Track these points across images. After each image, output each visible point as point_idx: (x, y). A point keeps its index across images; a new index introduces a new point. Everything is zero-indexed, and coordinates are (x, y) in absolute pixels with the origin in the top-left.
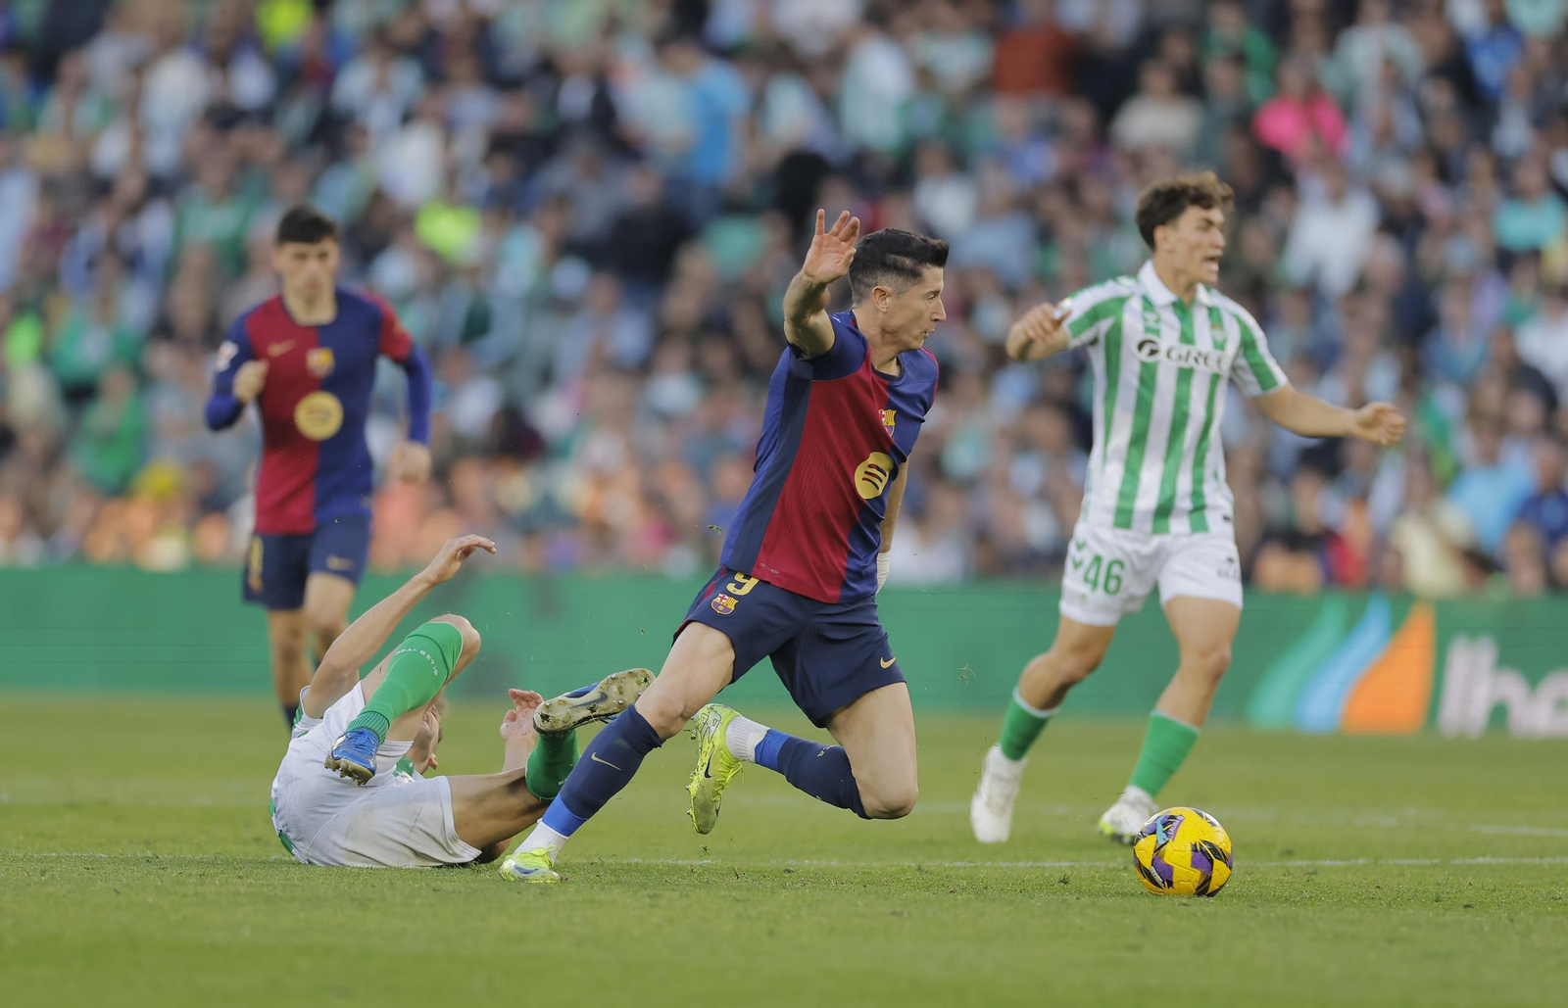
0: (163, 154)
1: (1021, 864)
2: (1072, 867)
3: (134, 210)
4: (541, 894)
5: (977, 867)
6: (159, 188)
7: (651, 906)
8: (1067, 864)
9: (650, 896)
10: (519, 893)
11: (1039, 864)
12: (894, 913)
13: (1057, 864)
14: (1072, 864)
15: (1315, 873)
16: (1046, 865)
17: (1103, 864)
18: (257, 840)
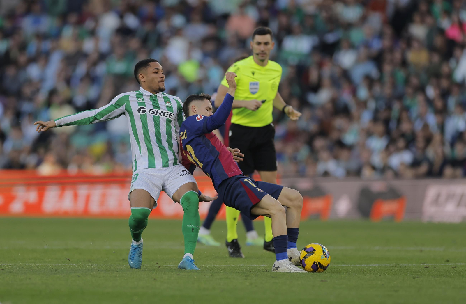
0: (104, 46)
1: (363, 265)
2: (379, 266)
3: (95, 64)
4: (211, 276)
5: (349, 266)
6: (103, 57)
7: (246, 279)
8: (377, 265)
9: (245, 276)
10: (204, 275)
11: (369, 265)
12: (322, 281)
13: (374, 265)
14: (379, 265)
15: (455, 267)
16: (371, 265)
17: (389, 265)
18: (123, 260)
